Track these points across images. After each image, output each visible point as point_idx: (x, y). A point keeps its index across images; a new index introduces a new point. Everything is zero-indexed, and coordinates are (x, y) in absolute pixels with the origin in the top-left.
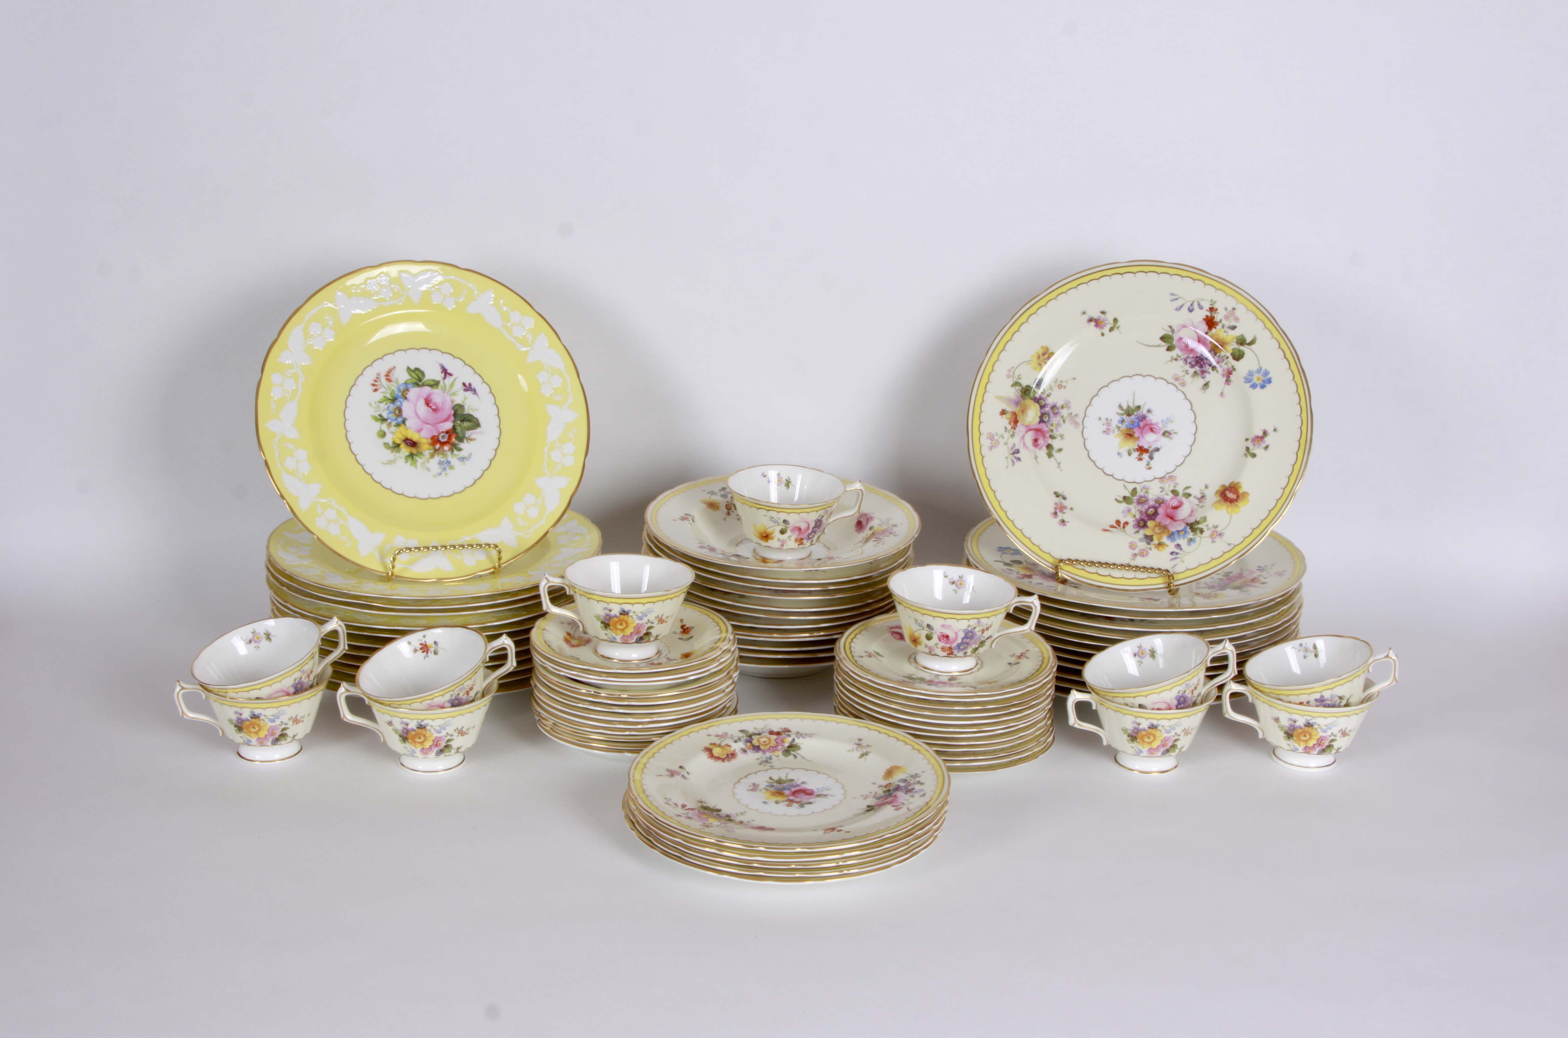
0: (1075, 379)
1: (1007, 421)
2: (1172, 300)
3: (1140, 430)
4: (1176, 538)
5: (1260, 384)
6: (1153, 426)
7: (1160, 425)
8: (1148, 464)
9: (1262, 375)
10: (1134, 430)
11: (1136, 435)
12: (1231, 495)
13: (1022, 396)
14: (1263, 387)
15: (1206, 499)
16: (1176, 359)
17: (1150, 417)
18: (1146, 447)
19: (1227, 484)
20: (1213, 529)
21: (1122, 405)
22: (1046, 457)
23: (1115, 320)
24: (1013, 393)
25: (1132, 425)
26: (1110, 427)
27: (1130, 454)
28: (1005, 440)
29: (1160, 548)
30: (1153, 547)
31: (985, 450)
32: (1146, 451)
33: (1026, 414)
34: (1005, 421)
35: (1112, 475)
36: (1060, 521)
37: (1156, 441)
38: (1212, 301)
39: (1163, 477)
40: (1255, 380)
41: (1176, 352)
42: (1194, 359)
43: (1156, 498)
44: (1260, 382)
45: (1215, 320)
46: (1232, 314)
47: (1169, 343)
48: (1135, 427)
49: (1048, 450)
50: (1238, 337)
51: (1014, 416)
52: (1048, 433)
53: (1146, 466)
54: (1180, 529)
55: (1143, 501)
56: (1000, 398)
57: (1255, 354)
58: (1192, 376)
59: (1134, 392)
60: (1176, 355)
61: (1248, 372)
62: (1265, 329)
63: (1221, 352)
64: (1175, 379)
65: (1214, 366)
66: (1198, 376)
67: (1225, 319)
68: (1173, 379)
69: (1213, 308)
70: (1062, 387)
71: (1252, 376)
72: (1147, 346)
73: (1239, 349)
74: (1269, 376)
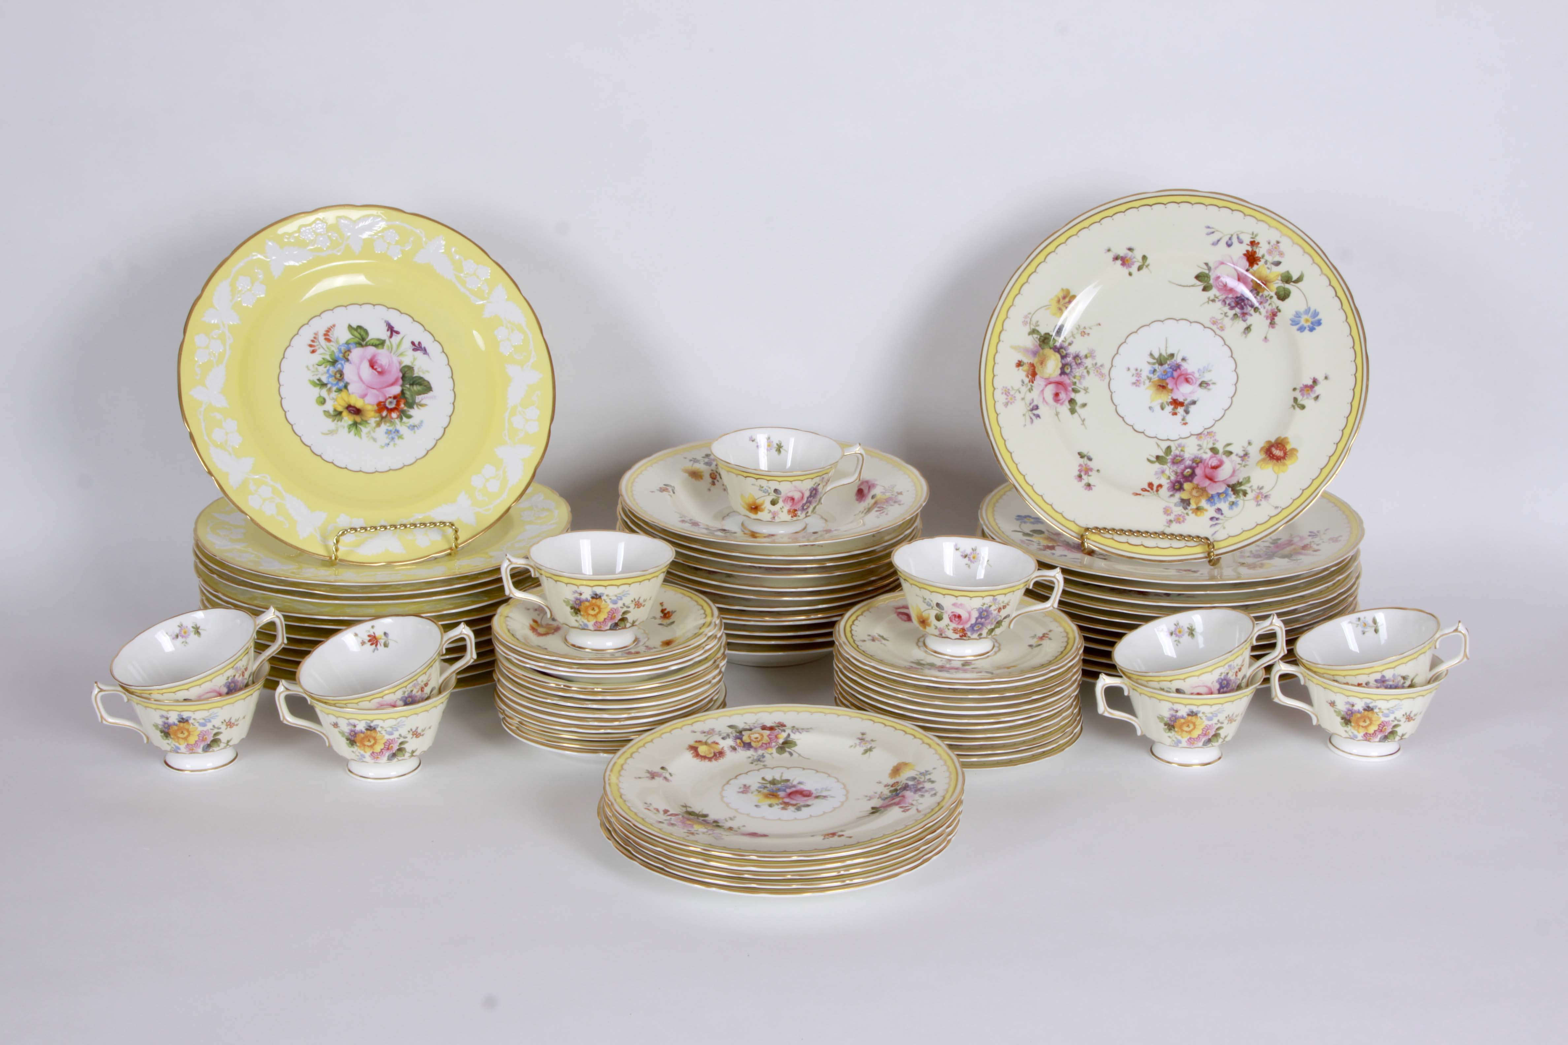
0: (1100, 325)
1: (1024, 374)
2: (1208, 234)
3: (1174, 381)
4: (1216, 502)
5: (1309, 326)
6: (1188, 376)
7: (1197, 375)
8: (1183, 419)
9: (1311, 316)
10: (1168, 381)
11: (1170, 387)
12: (1277, 453)
13: (1040, 346)
14: (1312, 329)
15: (1249, 457)
16: (1213, 301)
17: (1185, 366)
18: (1181, 399)
19: (1273, 440)
20: (1258, 491)
21: (1153, 353)
22: (1068, 413)
23: (1144, 258)
24: (1030, 342)
25: (1166, 375)
26: (1140, 378)
27: (1163, 409)
28: (1022, 395)
29: (1199, 513)
30: (1190, 512)
31: (1000, 407)
32: (1181, 404)
33: (1045, 365)
34: (1021, 374)
35: (1143, 433)
36: (1085, 485)
37: (1192, 393)
38: (1253, 234)
39: (1201, 434)
40: (1303, 322)
41: (1214, 292)
42: (1233, 300)
43: (1193, 457)
44: (1309, 324)
45: (1257, 256)
46: (1276, 248)
47: (1205, 282)
48: (1168, 377)
49: (1070, 406)
50: (1282, 274)
51: (1032, 368)
52: (1070, 387)
53: (1181, 421)
54: (1221, 491)
55: (1178, 461)
56: (1016, 348)
57: (1302, 292)
58: (1231, 318)
59: (1166, 339)
60: (1214, 295)
61: (1295, 313)
62: (1314, 264)
63: (1264, 291)
64: (1213, 323)
65: (1256, 307)
66: (1239, 318)
67: (1268, 254)
68: (1210, 323)
69: (1254, 241)
70: (1085, 334)
71: (1300, 317)
72: (1180, 286)
73: (1284, 287)
74: (1319, 317)
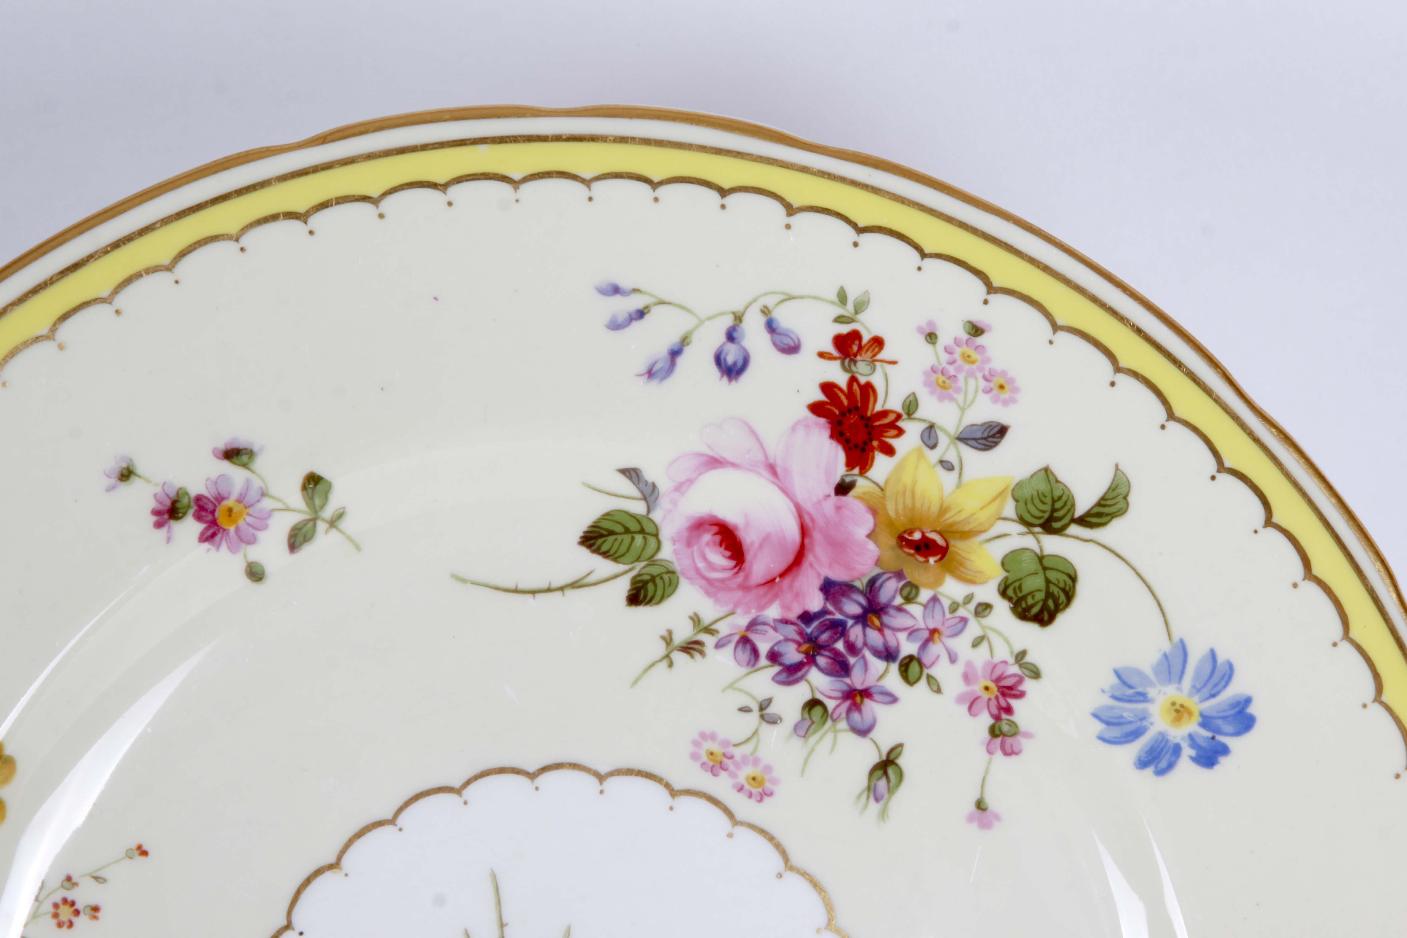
2: (615, 326)
5: (1192, 739)
9: (1196, 689)
14: (1210, 755)
16: (692, 648)
23: (315, 484)
38: (842, 297)
40: (1160, 722)
41: (687, 603)
42: (791, 631)
44: (1192, 726)
45: (878, 407)
46: (967, 358)
47: (638, 559)
50: (1019, 485)
57: (1134, 570)
58: (796, 727)
59: (494, 876)
60: (691, 618)
61: (1114, 680)
62: (1173, 426)
63: (939, 582)
64: (711, 764)
65: (911, 658)
66: (834, 721)
67: (932, 393)
68: (696, 766)
69: (855, 336)
70: (77, 913)
71: (1141, 698)
72: (516, 591)
73: (1038, 551)
74: (1234, 690)
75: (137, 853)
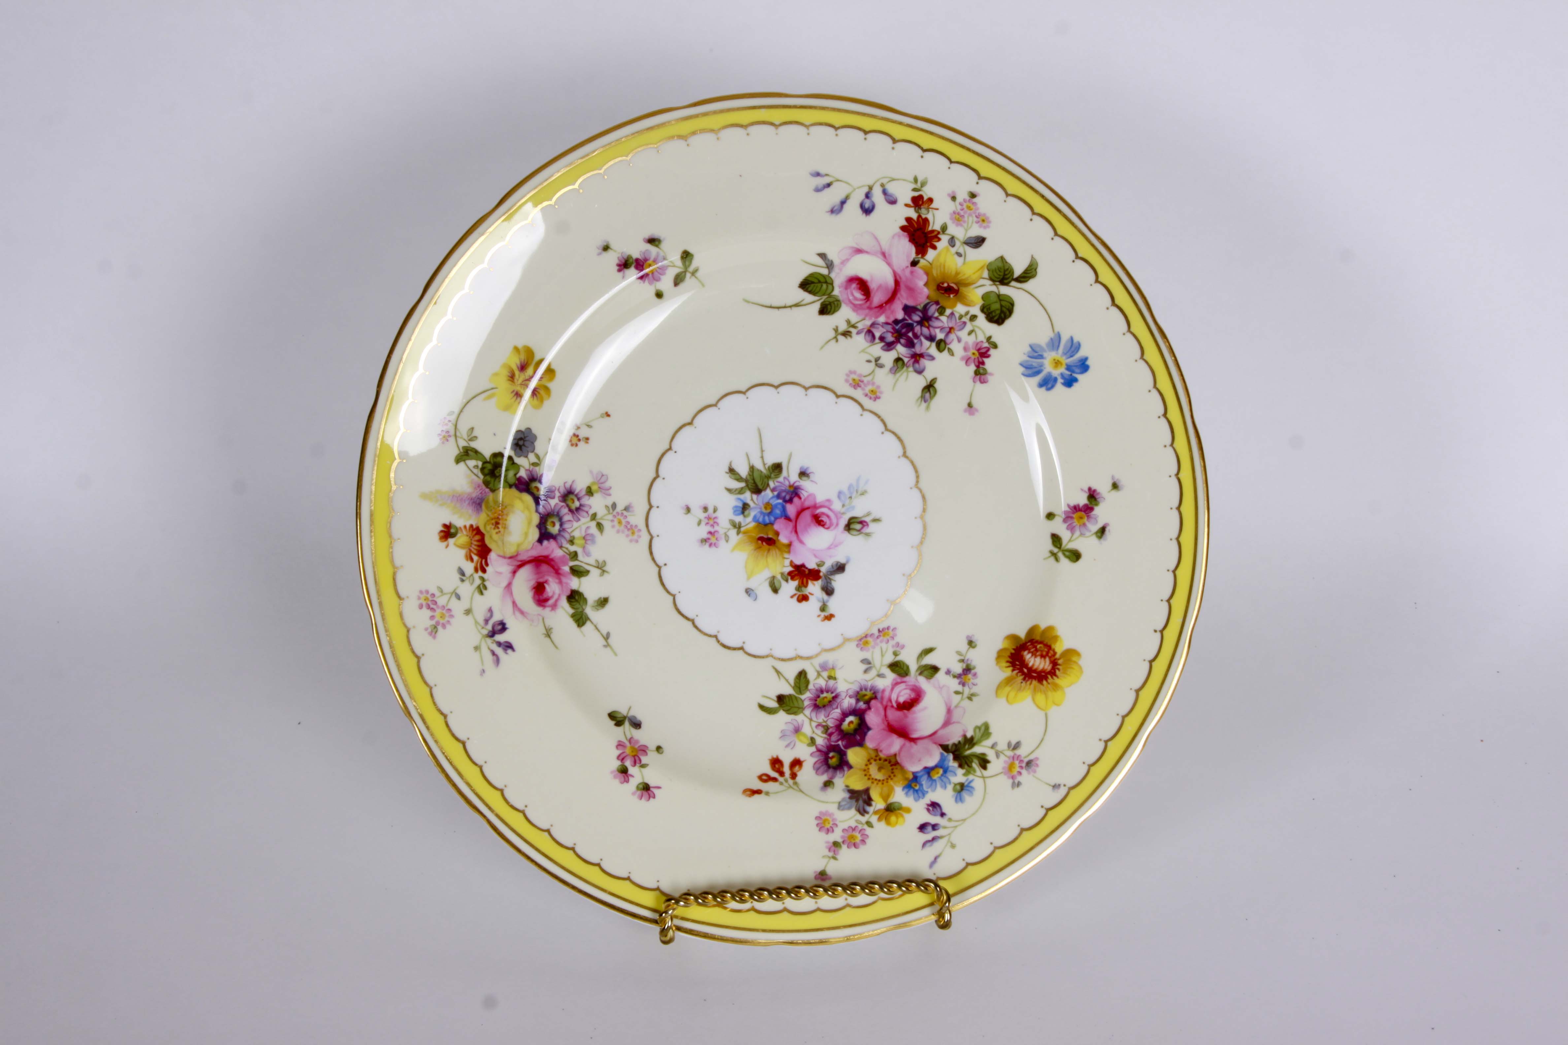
0: (609, 415)
1: (462, 553)
2: (818, 190)
3: (791, 525)
4: (925, 788)
5: (1062, 375)
6: (818, 511)
7: (837, 506)
8: (823, 608)
9: (1064, 354)
10: (776, 527)
11: (783, 539)
12: (1036, 662)
13: (486, 484)
14: (1070, 382)
15: (975, 675)
16: (846, 334)
17: (808, 487)
18: (811, 565)
19: (1022, 634)
20: (1010, 753)
21: (734, 467)
22: (572, 624)
23: (686, 256)
24: (463, 478)
25: (770, 514)
26: (716, 528)
27: (775, 590)
28: (464, 604)
29: (893, 818)
30: (874, 819)
31: (420, 641)
32: (814, 575)
33: (505, 528)
34: (455, 555)
35: (741, 648)
36: (638, 787)
37: (833, 546)
38: (916, 180)
39: (865, 635)
40: (1048, 368)
41: (845, 314)
42: (889, 328)
43: (855, 687)
44: (1062, 369)
45: (930, 229)
46: (969, 208)
47: (824, 295)
48: (776, 519)
49: (572, 607)
50: (990, 264)
51: (478, 537)
52: (566, 564)
53: (819, 613)
54: (931, 763)
55: (826, 701)
56: (435, 497)
57: (1039, 301)
58: (891, 370)
59: (759, 430)
60: (846, 321)
61: (1029, 349)
62: (1057, 239)
63: (954, 306)
64: (854, 384)
65: (941, 340)
66: (908, 367)
67: (953, 223)
68: (847, 385)
69: (921, 197)
70: (579, 440)
71: (1040, 357)
72: (771, 307)
73: (998, 293)
74: (1081, 354)
75: (605, 416)
